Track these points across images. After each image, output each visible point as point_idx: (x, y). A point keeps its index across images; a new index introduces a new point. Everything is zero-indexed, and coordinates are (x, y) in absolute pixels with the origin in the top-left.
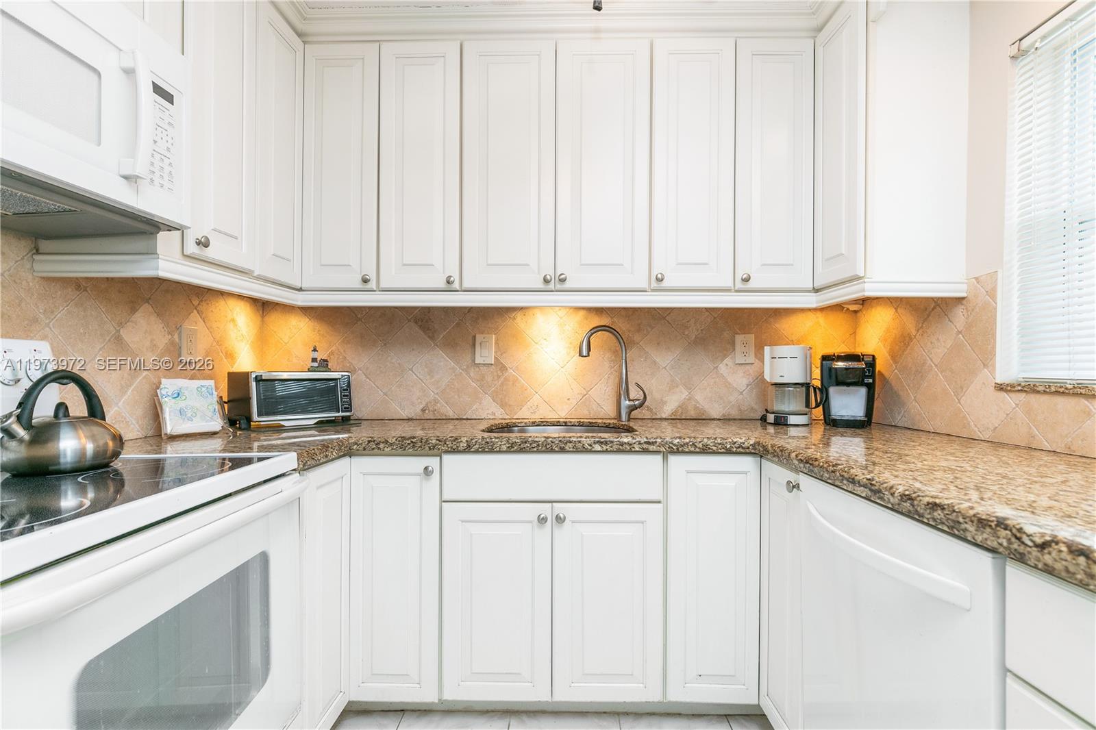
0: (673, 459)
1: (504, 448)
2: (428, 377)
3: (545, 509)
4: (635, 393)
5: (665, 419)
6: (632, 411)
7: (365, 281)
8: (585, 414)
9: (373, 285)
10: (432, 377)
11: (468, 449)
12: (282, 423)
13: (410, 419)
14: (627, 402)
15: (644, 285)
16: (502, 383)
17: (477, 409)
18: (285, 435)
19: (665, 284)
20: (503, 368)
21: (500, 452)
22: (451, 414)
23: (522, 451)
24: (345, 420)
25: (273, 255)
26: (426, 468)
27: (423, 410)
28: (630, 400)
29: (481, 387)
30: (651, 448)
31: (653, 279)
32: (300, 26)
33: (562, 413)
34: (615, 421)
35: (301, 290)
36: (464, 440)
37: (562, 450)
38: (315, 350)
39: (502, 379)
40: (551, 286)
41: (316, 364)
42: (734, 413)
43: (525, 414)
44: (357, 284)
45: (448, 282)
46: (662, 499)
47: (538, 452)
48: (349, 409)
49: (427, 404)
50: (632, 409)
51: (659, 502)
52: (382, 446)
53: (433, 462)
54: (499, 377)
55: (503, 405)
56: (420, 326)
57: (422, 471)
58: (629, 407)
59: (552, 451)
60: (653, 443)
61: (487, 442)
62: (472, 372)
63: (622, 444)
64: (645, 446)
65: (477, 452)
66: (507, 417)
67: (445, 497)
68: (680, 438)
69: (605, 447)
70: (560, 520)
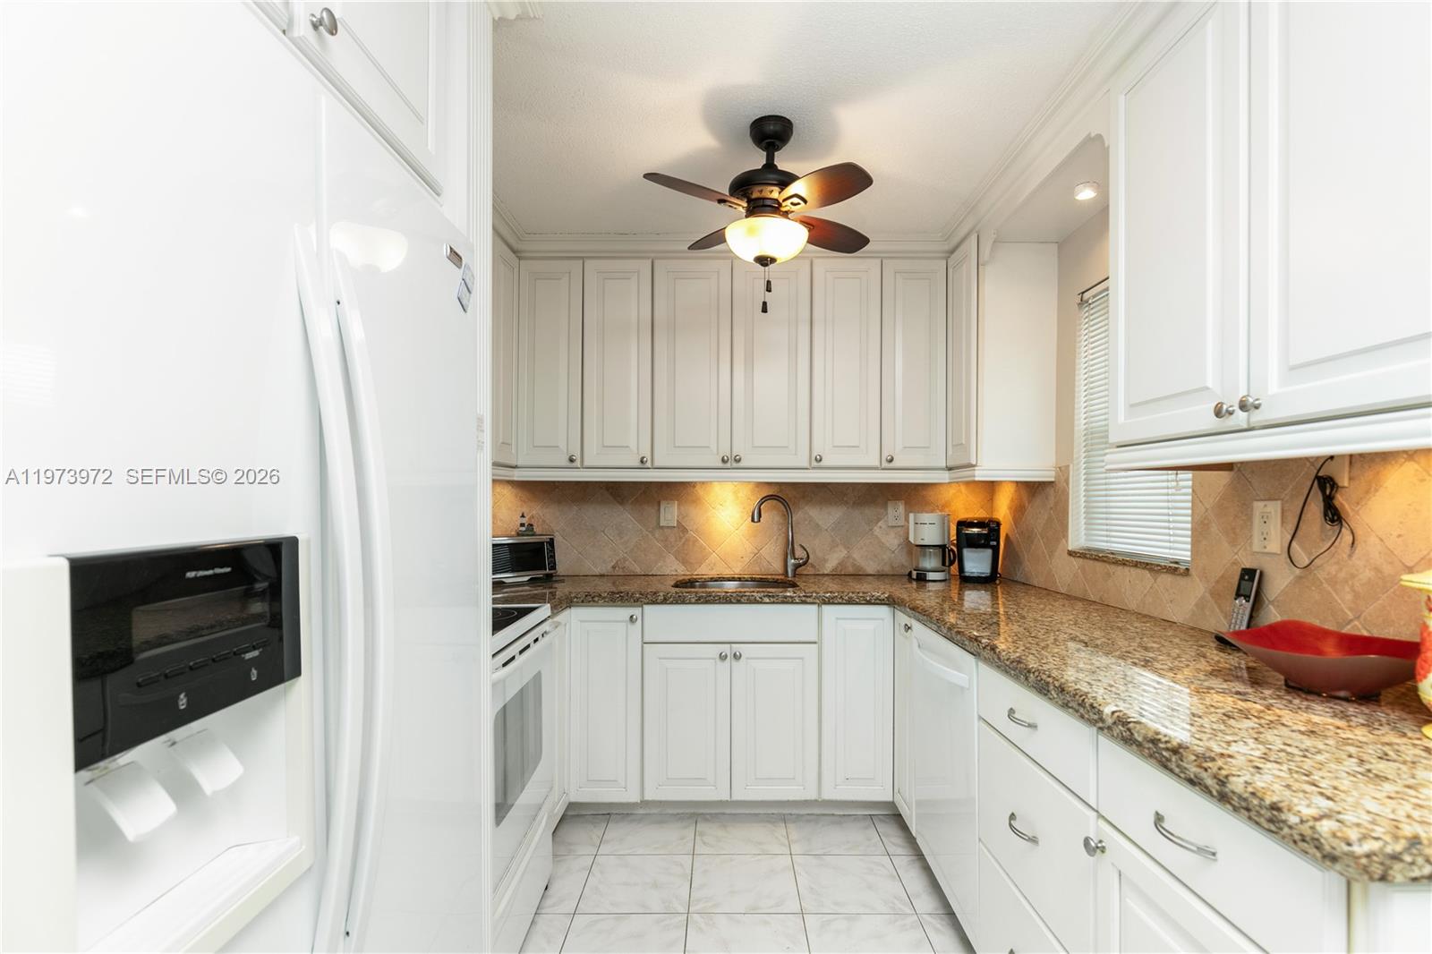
0: (825, 608)
1: (693, 600)
2: (618, 538)
3: (726, 649)
4: (799, 553)
5: (827, 575)
6: (797, 568)
7: (572, 460)
8: (756, 571)
9: (578, 463)
10: (622, 538)
11: (665, 601)
12: (504, 580)
13: (602, 576)
14: (793, 561)
15: (806, 464)
16: (684, 544)
17: (661, 567)
18: (505, 590)
19: (823, 464)
20: (685, 530)
21: (690, 603)
22: (638, 571)
23: (707, 602)
24: (549, 577)
25: (503, 443)
26: (632, 617)
27: (614, 567)
28: (795, 559)
29: (666, 547)
30: (808, 600)
31: (813, 459)
32: (515, 246)
33: (737, 570)
34: (783, 577)
35: (516, 467)
36: (661, 594)
37: (739, 602)
38: (523, 516)
39: (683, 540)
40: (728, 465)
41: (524, 529)
42: (887, 570)
43: (704, 571)
44: (565, 462)
45: (642, 462)
46: (817, 640)
47: (720, 603)
48: (553, 567)
49: (617, 562)
50: (797, 566)
51: (815, 643)
52: (596, 599)
53: (636, 611)
54: (681, 538)
55: (684, 562)
56: (611, 494)
57: (628, 618)
58: (794, 565)
59: (731, 602)
60: (810, 597)
61: (679, 596)
62: (657, 533)
63: (786, 597)
64: (804, 599)
65: (672, 603)
66: (688, 573)
67: (646, 640)
68: (831, 592)
69: (772, 600)
70: (737, 657)
